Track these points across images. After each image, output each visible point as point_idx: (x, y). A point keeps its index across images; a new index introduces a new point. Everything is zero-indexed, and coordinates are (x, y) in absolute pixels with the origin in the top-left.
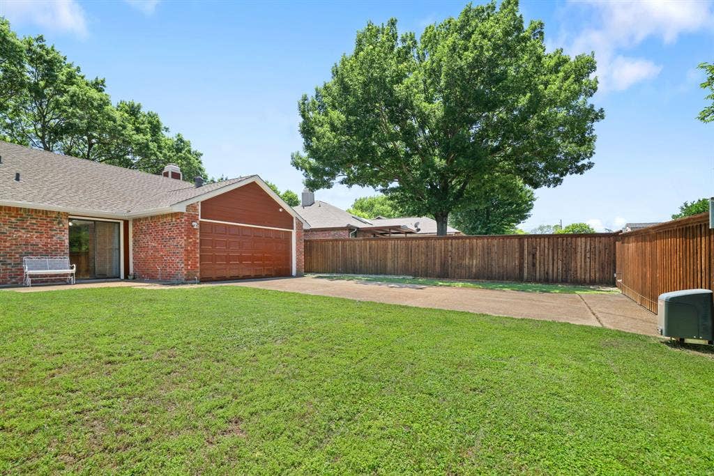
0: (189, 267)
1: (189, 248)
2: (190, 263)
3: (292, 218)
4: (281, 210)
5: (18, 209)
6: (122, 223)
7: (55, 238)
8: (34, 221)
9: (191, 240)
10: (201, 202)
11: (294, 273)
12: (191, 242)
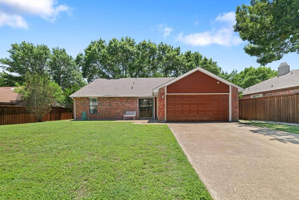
0: (160, 115)
1: (161, 107)
2: (161, 113)
3: (229, 86)
4: (218, 83)
5: (127, 97)
6: (154, 98)
7: (135, 105)
8: (130, 100)
9: (162, 104)
10: (167, 86)
11: (230, 119)
12: (161, 104)
